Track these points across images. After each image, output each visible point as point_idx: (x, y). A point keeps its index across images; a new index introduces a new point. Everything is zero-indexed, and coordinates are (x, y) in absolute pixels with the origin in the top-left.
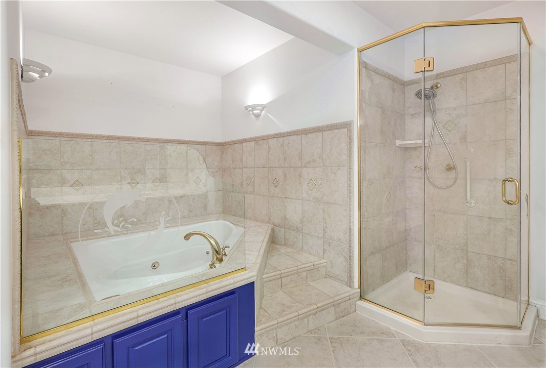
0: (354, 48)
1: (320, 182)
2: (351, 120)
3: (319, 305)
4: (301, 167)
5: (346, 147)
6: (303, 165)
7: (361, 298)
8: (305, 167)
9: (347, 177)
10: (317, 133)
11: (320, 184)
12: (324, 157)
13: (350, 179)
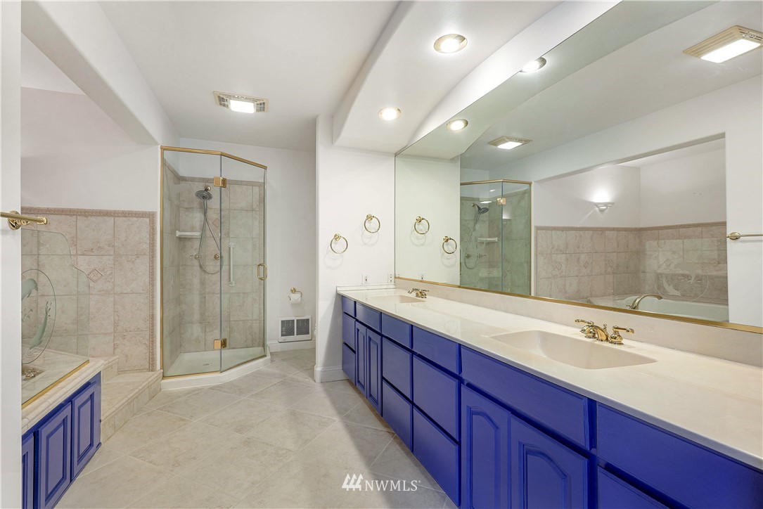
0: (158, 144)
1: (108, 273)
2: (154, 211)
3: (140, 388)
4: (77, 255)
5: (148, 236)
6: (79, 253)
7: (164, 377)
8: (84, 255)
9: (148, 265)
10: (105, 218)
11: (110, 275)
12: (116, 244)
13: (152, 268)
